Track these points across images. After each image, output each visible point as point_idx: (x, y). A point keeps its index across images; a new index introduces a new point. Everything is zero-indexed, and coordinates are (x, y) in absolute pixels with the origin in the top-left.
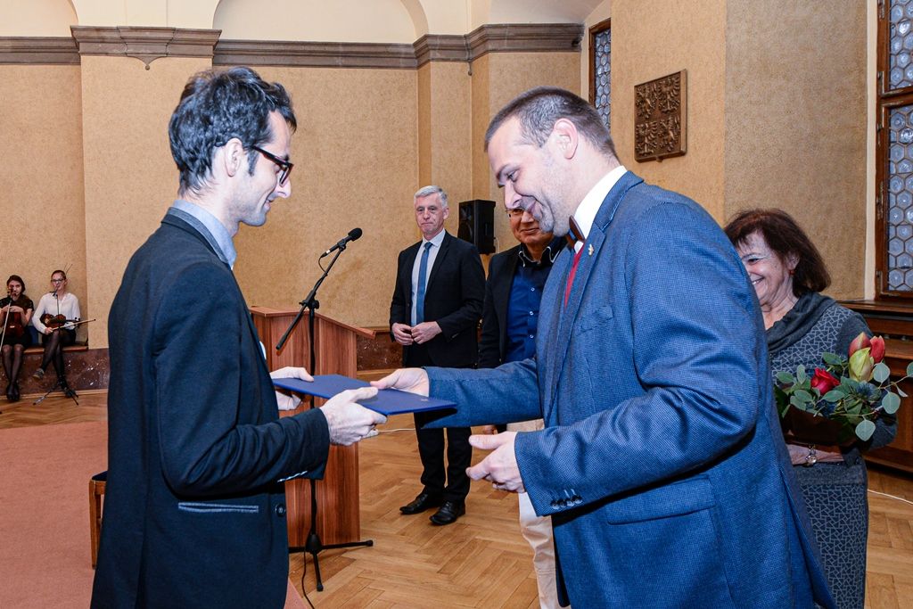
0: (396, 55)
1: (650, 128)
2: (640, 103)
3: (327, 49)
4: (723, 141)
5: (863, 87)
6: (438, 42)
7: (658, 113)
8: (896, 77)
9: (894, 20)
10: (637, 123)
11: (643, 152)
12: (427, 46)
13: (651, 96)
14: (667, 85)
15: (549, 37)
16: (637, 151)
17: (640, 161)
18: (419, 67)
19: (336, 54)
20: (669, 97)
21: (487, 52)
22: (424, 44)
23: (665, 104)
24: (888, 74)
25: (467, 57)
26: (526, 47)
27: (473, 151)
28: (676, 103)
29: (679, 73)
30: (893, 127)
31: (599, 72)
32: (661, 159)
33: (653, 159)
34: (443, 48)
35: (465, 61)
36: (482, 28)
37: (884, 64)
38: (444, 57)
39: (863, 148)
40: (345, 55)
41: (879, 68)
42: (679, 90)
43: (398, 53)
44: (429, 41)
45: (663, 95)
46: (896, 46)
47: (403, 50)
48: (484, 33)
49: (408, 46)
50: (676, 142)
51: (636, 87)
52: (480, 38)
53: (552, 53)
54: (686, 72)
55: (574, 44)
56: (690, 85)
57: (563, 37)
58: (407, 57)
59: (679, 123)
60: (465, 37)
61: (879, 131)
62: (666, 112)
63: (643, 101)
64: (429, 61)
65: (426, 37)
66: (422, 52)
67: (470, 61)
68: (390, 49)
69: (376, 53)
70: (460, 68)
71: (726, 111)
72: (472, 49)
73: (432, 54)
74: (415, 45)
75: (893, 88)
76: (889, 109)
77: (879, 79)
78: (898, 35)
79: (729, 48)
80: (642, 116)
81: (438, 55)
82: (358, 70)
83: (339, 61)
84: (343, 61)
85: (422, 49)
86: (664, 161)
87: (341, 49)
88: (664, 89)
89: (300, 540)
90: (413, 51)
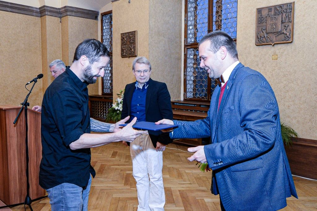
0: (32, 11)
1: (126, 47)
2: (122, 39)
3: (4, 4)
4: (148, 53)
5: (181, 42)
6: (49, 9)
7: (128, 43)
8: (189, 40)
9: (188, 25)
10: (122, 45)
11: (123, 55)
12: (45, 9)
13: (126, 37)
14: (131, 35)
15: (88, 14)
16: (122, 54)
17: (122, 57)
18: (41, 17)
19: (8, 7)
20: (132, 38)
21: (67, 15)
22: (43, 9)
23: (131, 40)
24: (187, 39)
25: (59, 16)
26: (81, 16)
27: (62, 49)
28: (134, 40)
29: (135, 31)
30: (188, 54)
31: (104, 28)
32: (129, 57)
33: (127, 57)
34: (50, 11)
35: (59, 17)
36: (65, 7)
37: (186, 37)
38: (51, 15)
39: (181, 59)
40: (11, 7)
41: (185, 37)
42: (135, 37)
43: (33, 10)
44: (45, 8)
45: (130, 37)
46: (189, 32)
47: (35, 9)
48: (66, 8)
49: (37, 8)
50: (134, 52)
51: (121, 34)
52: (65, 10)
53: (89, 20)
54: (137, 31)
55: (96, 18)
56: (138, 35)
57: (92, 15)
58: (37, 12)
59: (135, 47)
60: (59, 9)
61: (185, 55)
62: (131, 43)
63: (124, 39)
64: (45, 15)
65: (44, 6)
66: (42, 11)
67: (60, 17)
68: (30, 8)
69: (24, 9)
70: (57, 19)
71: (149, 44)
72: (61, 13)
73: (46, 13)
74: (40, 8)
75: (188, 43)
76: (187, 49)
77: (185, 40)
78: (190, 29)
79: (149, 25)
80: (123, 43)
81: (49, 14)
82: (17, 14)
83: (8, 9)
84: (10, 9)
85: (43, 10)
86: (130, 58)
87: (9, 5)
88: (130, 36)
89: (21, 200)
90: (39, 10)
